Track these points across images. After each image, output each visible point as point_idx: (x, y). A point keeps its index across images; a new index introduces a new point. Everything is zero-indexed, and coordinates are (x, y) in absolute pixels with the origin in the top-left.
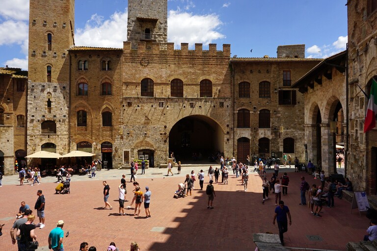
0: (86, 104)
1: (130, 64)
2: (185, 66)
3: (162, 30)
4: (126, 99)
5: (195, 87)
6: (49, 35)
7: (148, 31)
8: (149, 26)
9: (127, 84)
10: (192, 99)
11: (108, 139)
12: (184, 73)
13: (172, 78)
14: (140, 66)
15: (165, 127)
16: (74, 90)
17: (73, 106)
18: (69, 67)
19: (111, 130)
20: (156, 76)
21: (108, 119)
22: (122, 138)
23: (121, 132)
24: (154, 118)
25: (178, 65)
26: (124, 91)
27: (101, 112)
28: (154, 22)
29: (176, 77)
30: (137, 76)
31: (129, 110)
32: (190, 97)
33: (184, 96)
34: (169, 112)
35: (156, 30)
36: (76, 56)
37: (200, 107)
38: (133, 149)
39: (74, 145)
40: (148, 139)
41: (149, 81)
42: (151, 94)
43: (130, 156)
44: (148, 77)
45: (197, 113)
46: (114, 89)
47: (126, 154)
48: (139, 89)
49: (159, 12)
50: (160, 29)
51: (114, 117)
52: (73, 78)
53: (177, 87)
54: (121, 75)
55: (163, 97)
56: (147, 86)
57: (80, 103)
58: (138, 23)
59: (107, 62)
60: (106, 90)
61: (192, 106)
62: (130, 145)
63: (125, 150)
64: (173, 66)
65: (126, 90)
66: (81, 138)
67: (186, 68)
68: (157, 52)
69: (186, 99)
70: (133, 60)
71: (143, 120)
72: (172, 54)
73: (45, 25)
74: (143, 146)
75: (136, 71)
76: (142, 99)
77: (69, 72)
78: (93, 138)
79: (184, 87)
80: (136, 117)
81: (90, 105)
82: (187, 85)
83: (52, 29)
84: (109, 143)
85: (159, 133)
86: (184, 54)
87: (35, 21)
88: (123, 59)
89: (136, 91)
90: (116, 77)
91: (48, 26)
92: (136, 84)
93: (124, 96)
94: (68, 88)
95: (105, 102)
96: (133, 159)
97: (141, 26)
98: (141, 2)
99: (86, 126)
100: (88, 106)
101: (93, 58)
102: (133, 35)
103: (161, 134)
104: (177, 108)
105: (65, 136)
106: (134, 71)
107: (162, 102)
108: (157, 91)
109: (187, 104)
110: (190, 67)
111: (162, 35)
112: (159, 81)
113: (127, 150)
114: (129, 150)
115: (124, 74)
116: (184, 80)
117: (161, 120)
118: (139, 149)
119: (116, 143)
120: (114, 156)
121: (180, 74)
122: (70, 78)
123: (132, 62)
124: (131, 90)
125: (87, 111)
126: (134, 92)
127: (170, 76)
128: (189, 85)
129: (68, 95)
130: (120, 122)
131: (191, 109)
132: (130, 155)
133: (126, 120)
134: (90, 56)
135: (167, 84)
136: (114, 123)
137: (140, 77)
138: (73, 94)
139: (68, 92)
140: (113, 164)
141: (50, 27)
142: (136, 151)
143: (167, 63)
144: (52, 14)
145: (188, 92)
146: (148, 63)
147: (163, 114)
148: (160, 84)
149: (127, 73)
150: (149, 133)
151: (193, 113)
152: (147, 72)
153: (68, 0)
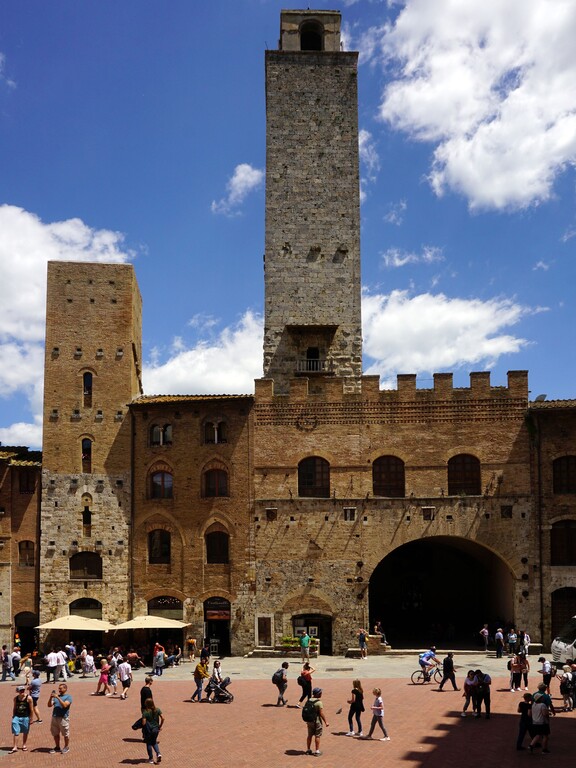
0: (168, 516)
1: (271, 427)
2: (409, 425)
3: (349, 349)
4: (262, 503)
5: (434, 473)
6: (88, 378)
7: (314, 354)
8: (316, 342)
9: (265, 471)
10: (428, 501)
11: (221, 591)
12: (406, 442)
13: (375, 455)
14: (294, 430)
15: (360, 564)
16: (142, 487)
17: (140, 520)
18: (130, 439)
19: (228, 572)
20: (336, 451)
21: (219, 548)
22: (253, 588)
23: (251, 575)
24: (331, 545)
25: (392, 426)
26: (257, 486)
27: (203, 533)
28: (328, 331)
29: (387, 452)
30: (289, 452)
31: (271, 529)
32: (422, 496)
33: (408, 495)
34: (370, 530)
35: (333, 350)
36: (145, 416)
37: (449, 517)
38: (281, 613)
39: (142, 604)
40: (316, 593)
41: (318, 462)
42: (325, 491)
43: (272, 629)
44: (316, 454)
45: (441, 533)
46: (234, 483)
47: (264, 625)
48: (294, 480)
49: (340, 310)
50: (343, 346)
51: (234, 543)
52: (139, 463)
53: (389, 475)
54: (249, 452)
55: (354, 497)
56: (313, 476)
57: (155, 515)
58: (290, 338)
59: (215, 426)
60: (216, 485)
61: (428, 515)
62: (273, 604)
63: (261, 615)
64: (377, 427)
65: (261, 484)
66: (158, 590)
67: (411, 431)
68: (338, 398)
69: (412, 500)
70: (278, 418)
71: (305, 549)
72: (376, 400)
73: (77, 357)
74: (305, 607)
75: (286, 441)
76: (301, 502)
77: (129, 449)
78: (186, 589)
79: (408, 474)
80: (285, 542)
81: (177, 518)
82: (413, 468)
83: (93, 363)
84: (222, 599)
85: (343, 578)
86: (406, 400)
87: (56, 349)
88: (254, 417)
89: (286, 487)
90: (237, 456)
91: (84, 357)
92: (287, 472)
93: (258, 499)
94: (127, 485)
95: (212, 512)
96: (280, 635)
97: (297, 344)
98: (296, 292)
99: (168, 562)
100: (173, 519)
101: (184, 419)
102: (278, 364)
103: (349, 580)
104: (390, 521)
105: (122, 585)
106: (280, 443)
107: (350, 509)
108: (339, 485)
109: (414, 512)
110: (423, 429)
111: (348, 360)
112: (342, 463)
113: (266, 615)
114: (272, 615)
115: (257, 450)
116: (406, 458)
117: (349, 548)
118: (295, 613)
119: (240, 600)
120: (235, 628)
121: (397, 445)
122: (133, 463)
123: (275, 424)
124: (275, 483)
125: (171, 530)
126: (281, 488)
127: (370, 450)
128: (420, 468)
129: (129, 499)
130: (249, 554)
131: (425, 524)
132: (272, 626)
133: (264, 550)
134: (178, 415)
135: (365, 469)
136: (234, 556)
137: (296, 455)
138: (138, 497)
139: (129, 491)
140: (233, 645)
141: (88, 359)
142: (287, 618)
143: (361, 420)
144: (94, 333)
145: (416, 485)
146: (316, 423)
147: (354, 535)
148: (345, 469)
149: (263, 448)
150: (320, 578)
151: (432, 532)
152: (313, 444)
153: (128, 302)
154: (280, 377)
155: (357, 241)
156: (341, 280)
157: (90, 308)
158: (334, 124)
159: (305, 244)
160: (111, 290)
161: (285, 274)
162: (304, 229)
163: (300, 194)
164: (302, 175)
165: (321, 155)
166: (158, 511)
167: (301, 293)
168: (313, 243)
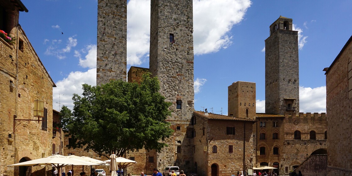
0: (265, 144)
1: (288, 123)
2: (317, 124)
3: (297, 104)
4: (286, 141)
5: (322, 135)
6: (247, 110)
7: (289, 105)
8: (290, 103)
9: (287, 134)
10: (321, 141)
11: (277, 161)
12: (316, 128)
13: (310, 130)
14: (293, 124)
15: (307, 154)
16: (259, 137)
17: (258, 145)
18: (256, 125)
20: (302, 129)
21: (276, 151)
22: (284, 160)
23: (284, 157)
24: (301, 150)
25: (314, 124)
26: (285, 137)
27: (273, 147)
28: (292, 100)
29: (313, 130)
30: (292, 129)
31: (289, 147)
32: (319, 140)
33: (317, 139)
34: (309, 147)
35: (294, 105)
36: (259, 120)
37: (325, 144)
38: (290, 166)
39: (259, 164)
40: (298, 161)
41: (298, 132)
42: (300, 138)
43: (288, 169)
44: (298, 130)
45: (323, 148)
46: (280, 136)
47: (287, 168)
48: (293, 136)
49: (295, 95)
50: (296, 104)
51: (280, 150)
52: (258, 131)
53: (313, 135)
54: (283, 129)
55: (306, 140)
56: (297, 135)
57: (262, 143)
58: (285, 101)
59: (275, 123)
60: (276, 136)
61: (321, 144)
62: (288, 163)
63: (286, 166)
64: (311, 124)
65: (286, 136)
67: (317, 125)
68: (303, 117)
69: (318, 141)
70: (290, 122)
71: (296, 151)
72: (310, 118)
73: (245, 105)
74: (295, 164)
75: (292, 127)
76: (295, 141)
77: (256, 128)
78: (269, 160)
80: (291, 150)
81: (267, 144)
83: (248, 107)
84: (277, 163)
85: (303, 158)
86: (316, 118)
87: (241, 103)
88: (284, 121)
89: (292, 137)
90: (281, 130)
91: (246, 105)
92: (292, 134)
93: (286, 140)
94: (256, 136)
95: (275, 143)
96: (290, 170)
97: (286, 103)
98: (286, 90)
99: (265, 154)
100: (266, 145)
102: (282, 107)
103: (305, 158)
104: (313, 145)
105: (254, 160)
106: (290, 127)
107: (305, 142)
108: (303, 137)
109: (318, 143)
110: (320, 125)
111: (296, 107)
112: (304, 132)
113: (287, 166)
114: (288, 166)
115: (285, 129)
116: (316, 131)
117: (305, 151)
118: (293, 165)
119: (281, 163)
120: (280, 169)
121: (315, 128)
122: (257, 131)
123: (289, 123)
124: (289, 136)
125: (266, 147)
126: (291, 138)
127: (309, 129)
128: (319, 134)
129: (256, 140)
130: (283, 152)
131: (320, 146)
132: (288, 168)
133: (287, 151)
134: (267, 120)
135: (308, 134)
136: (280, 153)
137: (294, 130)
138: (258, 139)
139: (256, 137)
140: (280, 173)
141: (247, 106)
142: (291, 167)
143: (307, 122)
144: (248, 99)
145: (318, 137)
146: (298, 123)
147: (306, 148)
148: (304, 133)
149: (287, 128)
150: (299, 158)
151: (322, 148)
152: (298, 128)
153: (255, 92)
154: (283, 111)
155: (298, 78)
156: (295, 88)
157: (247, 93)
158: (293, 49)
159: (287, 79)
160: (251, 89)
161: (284, 86)
162: (287, 75)
163: (286, 66)
164: (287, 61)
165: (291, 57)
166: (263, 142)
167: (287, 90)
168: (289, 78)
